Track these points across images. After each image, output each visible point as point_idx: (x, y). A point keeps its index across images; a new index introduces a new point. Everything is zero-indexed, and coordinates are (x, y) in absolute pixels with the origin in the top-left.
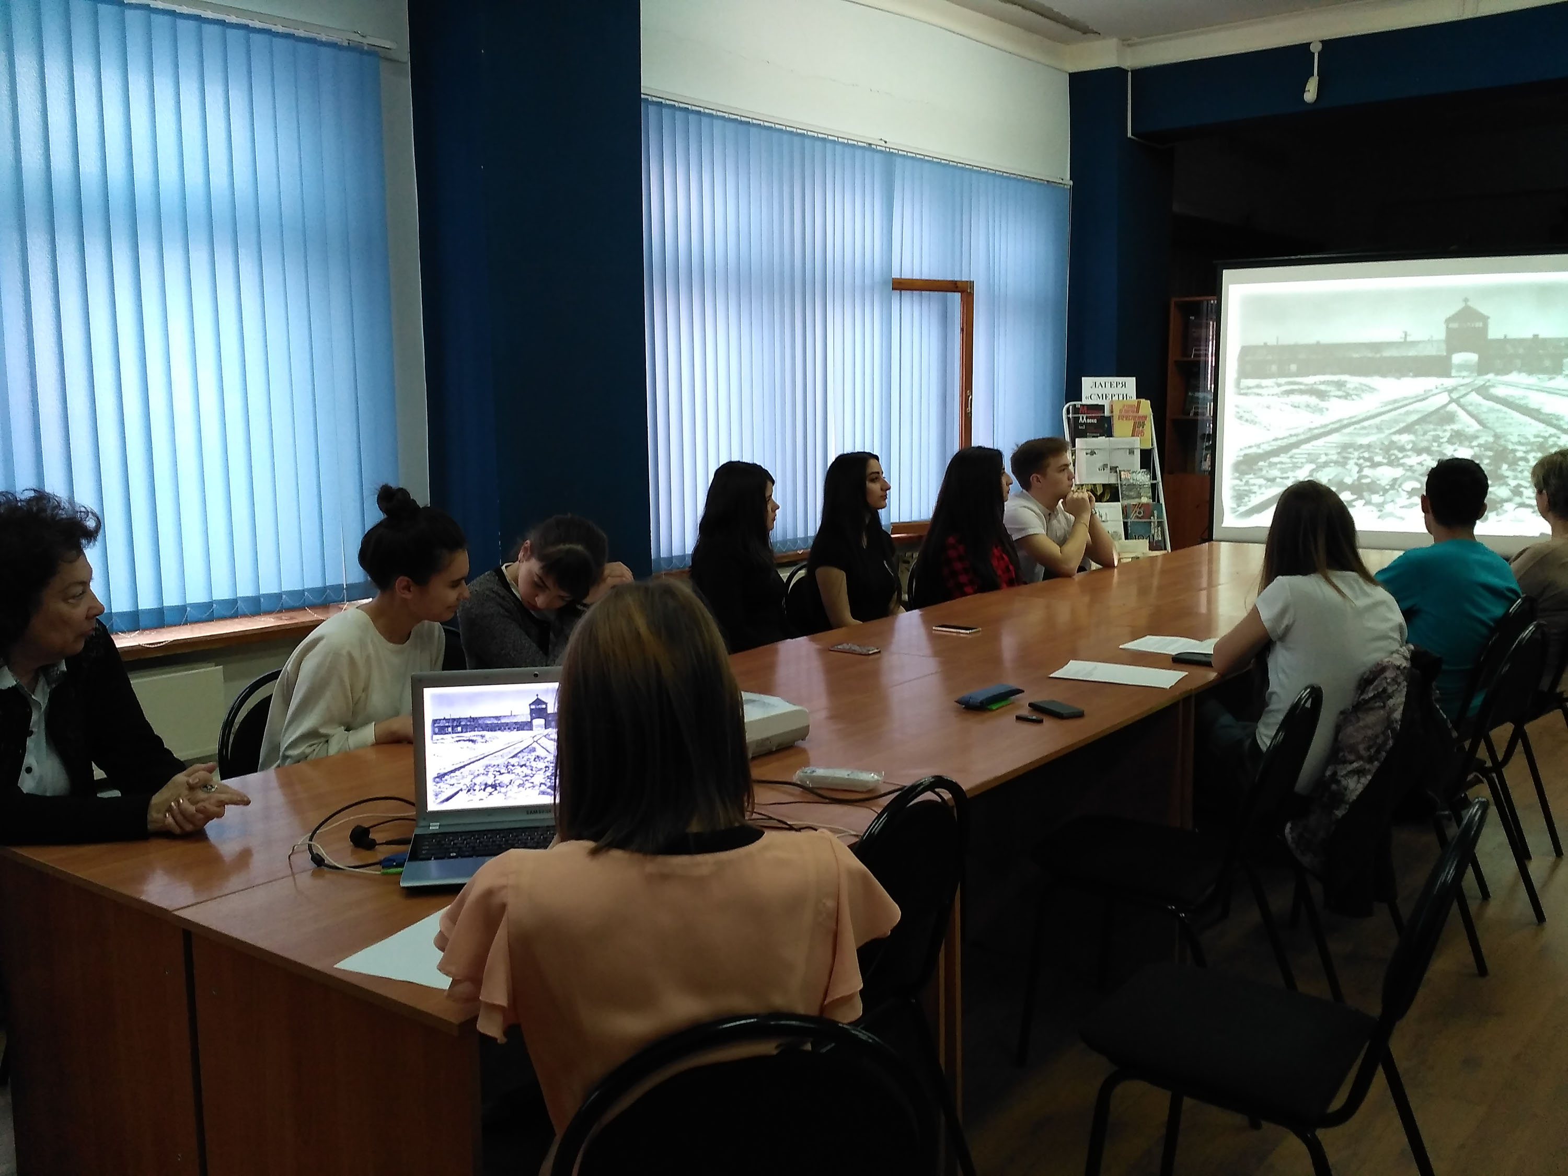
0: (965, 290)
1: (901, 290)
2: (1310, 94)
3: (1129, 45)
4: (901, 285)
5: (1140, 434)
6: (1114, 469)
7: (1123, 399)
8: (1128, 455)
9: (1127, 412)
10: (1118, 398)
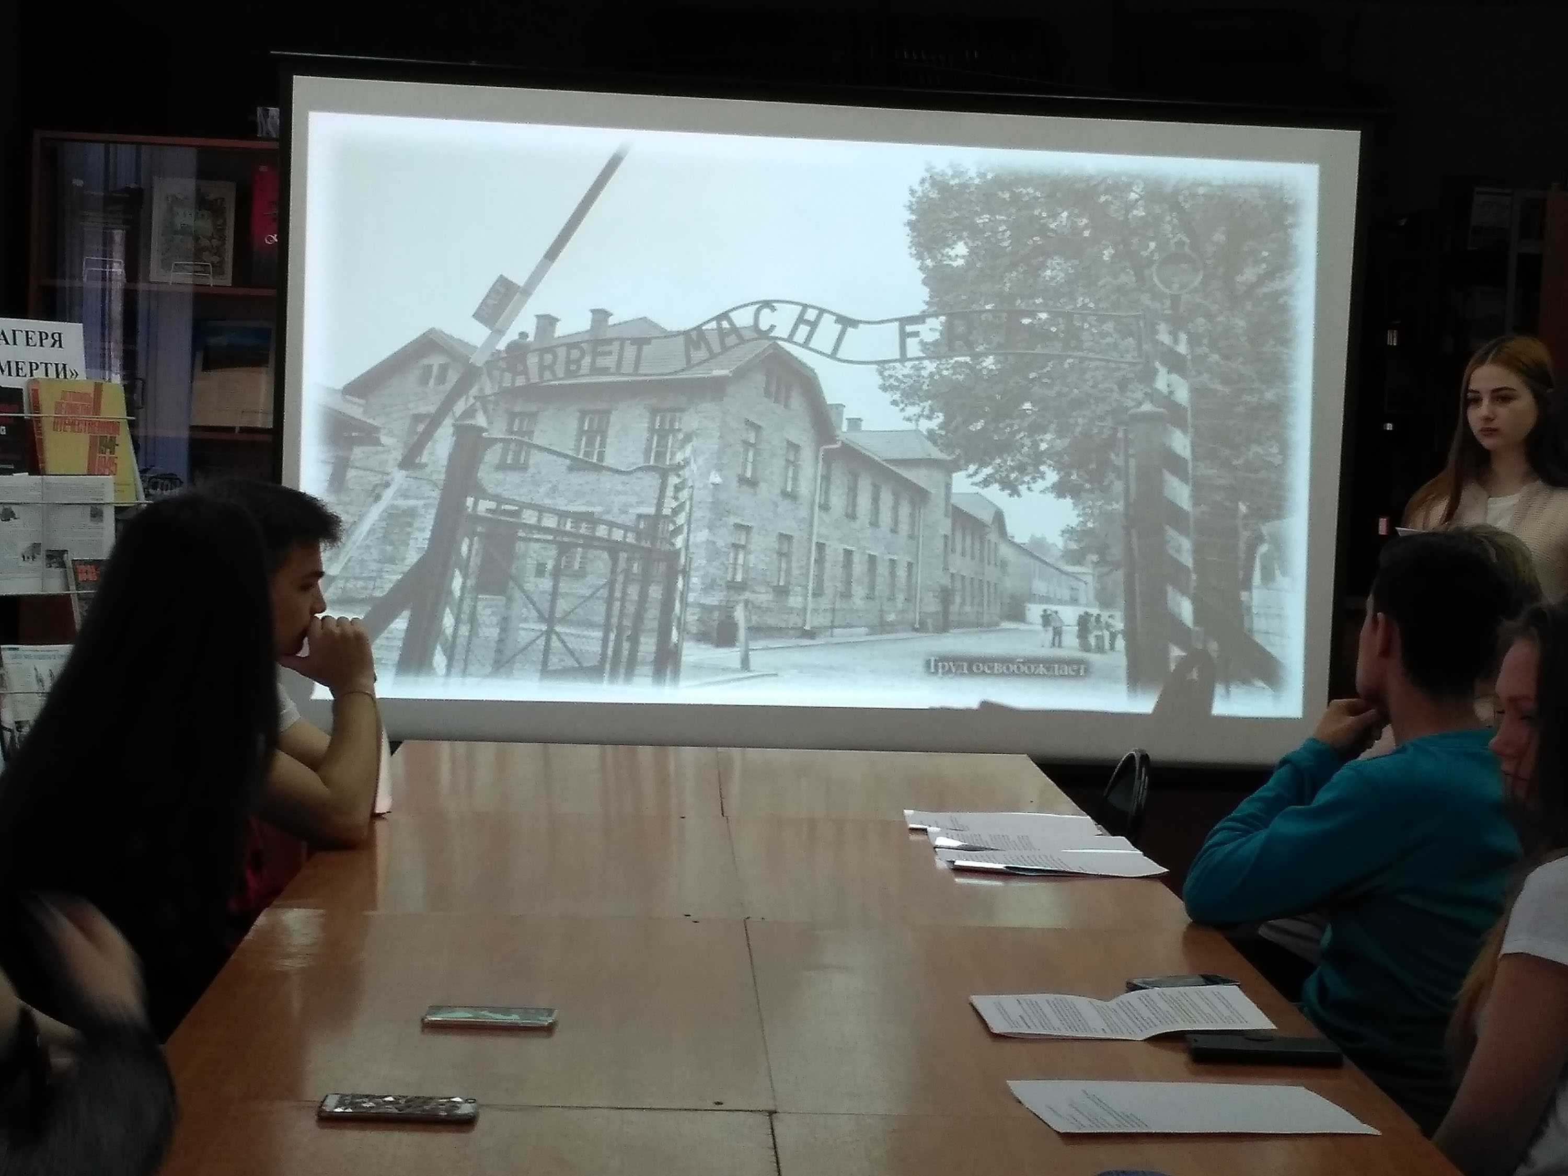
5: (109, 468)
6: (56, 557)
7: (58, 376)
8: (88, 521)
9: (73, 409)
10: (47, 375)
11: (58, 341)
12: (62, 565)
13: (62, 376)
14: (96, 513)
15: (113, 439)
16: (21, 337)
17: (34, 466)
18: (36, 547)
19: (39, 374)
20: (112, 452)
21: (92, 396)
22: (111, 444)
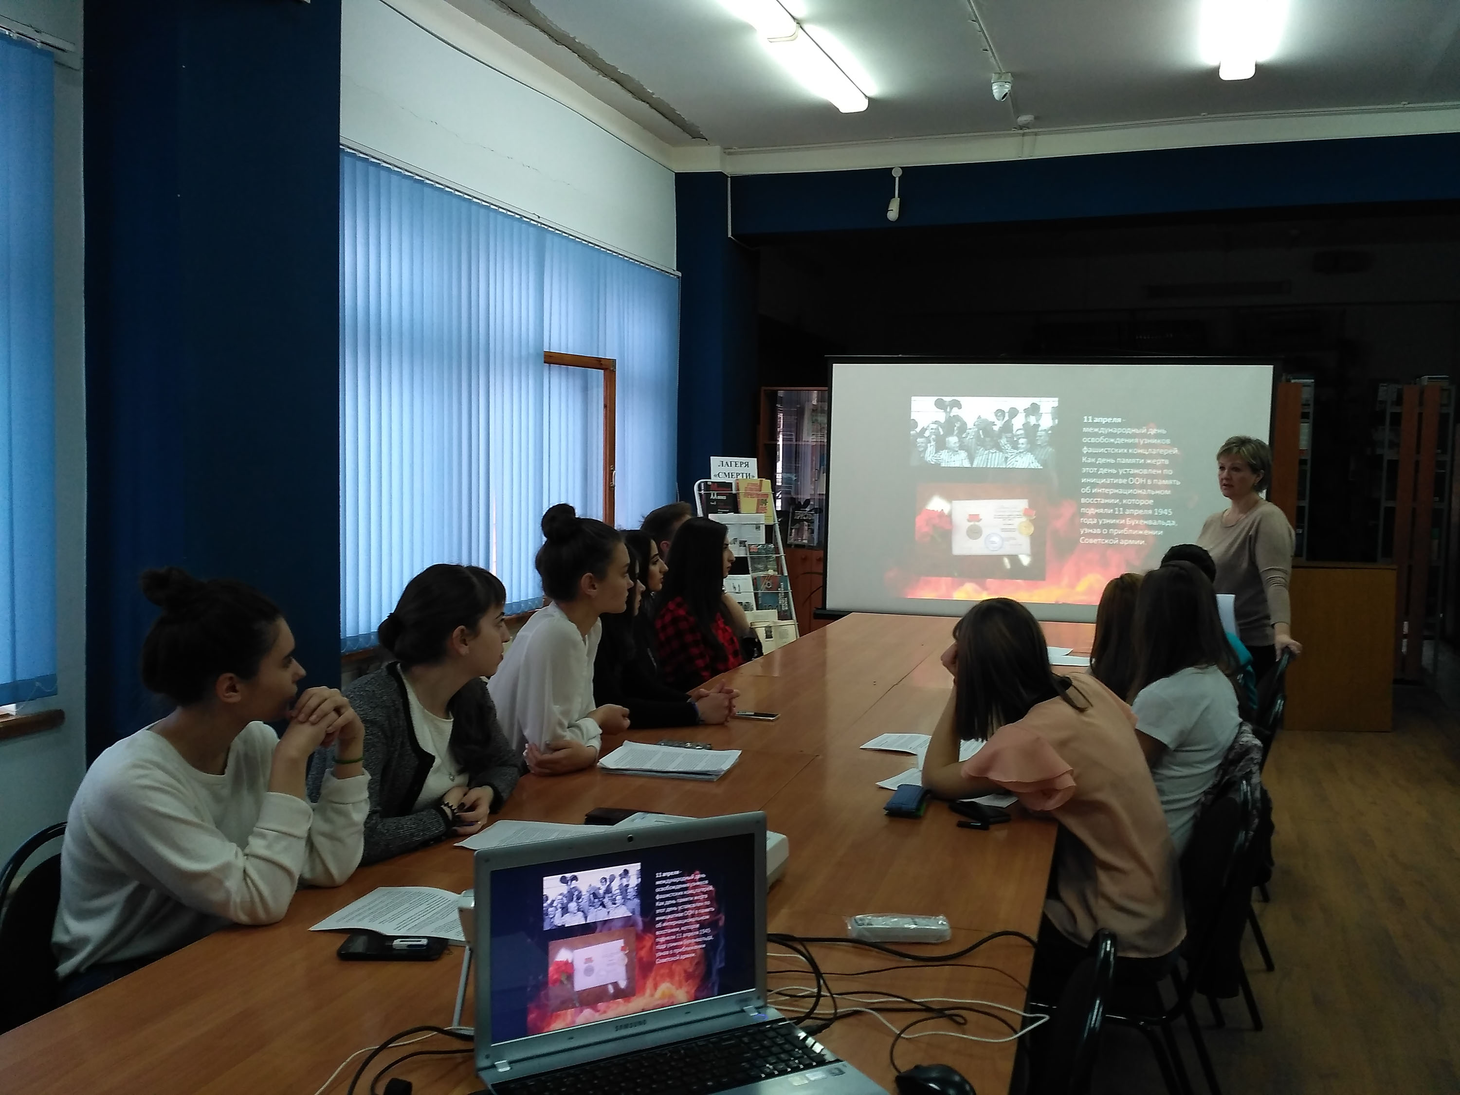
0: (607, 367)
1: (550, 363)
2: (893, 213)
3: (730, 154)
4: (552, 359)
5: (763, 511)
6: (743, 543)
7: (746, 478)
8: (755, 530)
9: (751, 489)
10: (742, 477)
11: (747, 465)
12: (745, 546)
13: (748, 477)
14: (758, 528)
15: (766, 500)
16: (733, 464)
17: (736, 510)
19: (740, 477)
20: (765, 505)
21: (759, 485)
22: (765, 502)
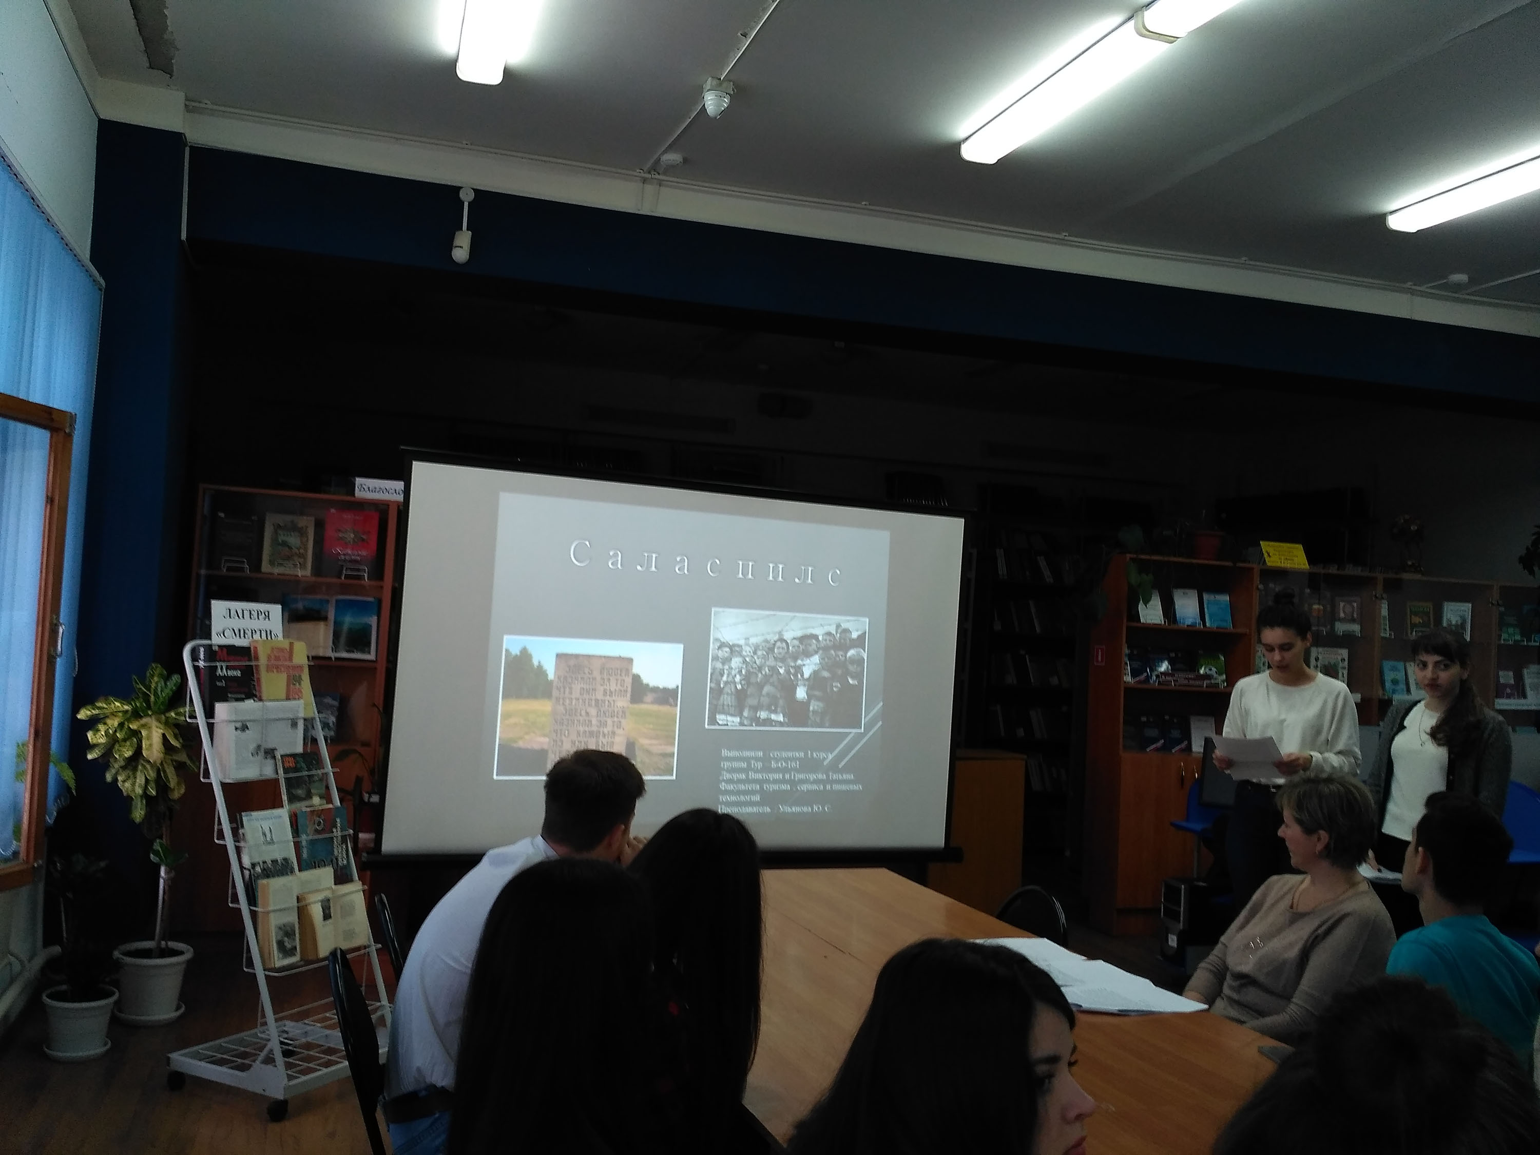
0: (60, 425)
2: (461, 252)
5: (297, 696)
6: (270, 753)
7: (267, 638)
8: (290, 730)
9: (277, 658)
10: (261, 637)
11: (267, 616)
13: (269, 638)
14: (294, 724)
15: (300, 676)
16: (247, 614)
17: (255, 695)
18: (259, 747)
19: (257, 637)
20: (300, 684)
21: (288, 650)
22: (299, 680)
